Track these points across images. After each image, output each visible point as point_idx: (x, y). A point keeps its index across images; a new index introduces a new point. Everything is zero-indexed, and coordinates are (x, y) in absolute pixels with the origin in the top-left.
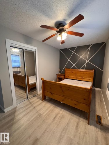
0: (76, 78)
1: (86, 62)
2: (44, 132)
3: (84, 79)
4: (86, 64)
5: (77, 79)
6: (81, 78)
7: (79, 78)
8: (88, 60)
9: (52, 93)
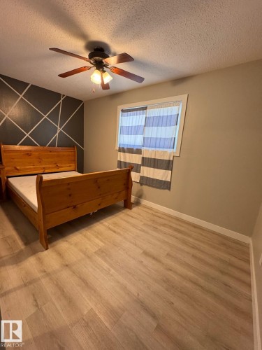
0: (41, 169)
1: (58, 132)
2: (136, 245)
3: (61, 167)
4: (57, 134)
5: (46, 171)
6: (54, 166)
7: (49, 168)
8: (60, 127)
9: (75, 207)
